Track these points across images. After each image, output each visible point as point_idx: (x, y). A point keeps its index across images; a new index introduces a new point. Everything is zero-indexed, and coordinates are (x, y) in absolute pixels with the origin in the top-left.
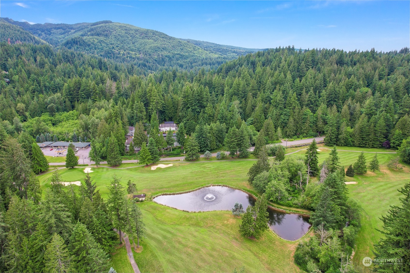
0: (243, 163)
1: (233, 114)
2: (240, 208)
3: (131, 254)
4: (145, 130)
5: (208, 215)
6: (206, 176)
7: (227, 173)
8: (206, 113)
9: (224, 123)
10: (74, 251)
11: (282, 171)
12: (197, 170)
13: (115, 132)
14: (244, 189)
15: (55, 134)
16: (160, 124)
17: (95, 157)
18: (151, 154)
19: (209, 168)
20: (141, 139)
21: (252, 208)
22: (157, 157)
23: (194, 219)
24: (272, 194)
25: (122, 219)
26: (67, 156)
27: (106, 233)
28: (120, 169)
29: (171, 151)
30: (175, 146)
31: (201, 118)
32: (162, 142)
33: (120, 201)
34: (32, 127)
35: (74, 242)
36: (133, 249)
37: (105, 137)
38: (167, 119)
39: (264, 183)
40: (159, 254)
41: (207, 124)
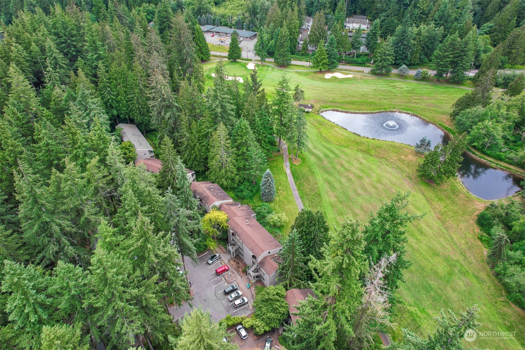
0: (452, 90)
1: (461, 14)
2: (427, 145)
3: (288, 164)
4: (326, 24)
5: (384, 144)
6: (392, 98)
7: (424, 100)
8: (418, 7)
9: (442, 27)
10: (236, 144)
11: (507, 110)
12: (383, 89)
13: (288, 21)
14: (440, 125)
15: (217, 17)
16: (347, 17)
17: (261, 51)
18: (328, 57)
19: (400, 88)
20: (318, 35)
21: (443, 147)
22: (335, 63)
23: (364, 145)
24: (478, 138)
25: (284, 125)
26: (230, 46)
27: (266, 136)
28: (288, 71)
29: (354, 57)
30: (361, 51)
31: (409, 15)
32: (346, 44)
33: (285, 105)
34: (193, 5)
35: (236, 136)
36: (290, 159)
37: (275, 27)
38: (358, 11)
39: (473, 122)
40: (317, 171)
41: (414, 25)
